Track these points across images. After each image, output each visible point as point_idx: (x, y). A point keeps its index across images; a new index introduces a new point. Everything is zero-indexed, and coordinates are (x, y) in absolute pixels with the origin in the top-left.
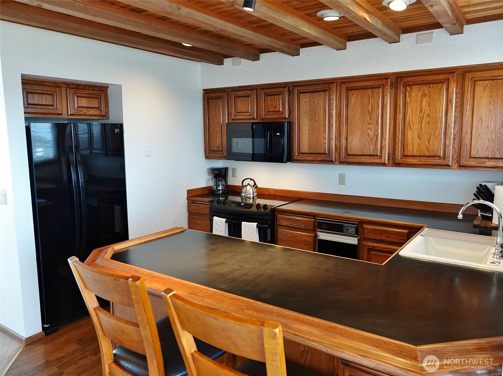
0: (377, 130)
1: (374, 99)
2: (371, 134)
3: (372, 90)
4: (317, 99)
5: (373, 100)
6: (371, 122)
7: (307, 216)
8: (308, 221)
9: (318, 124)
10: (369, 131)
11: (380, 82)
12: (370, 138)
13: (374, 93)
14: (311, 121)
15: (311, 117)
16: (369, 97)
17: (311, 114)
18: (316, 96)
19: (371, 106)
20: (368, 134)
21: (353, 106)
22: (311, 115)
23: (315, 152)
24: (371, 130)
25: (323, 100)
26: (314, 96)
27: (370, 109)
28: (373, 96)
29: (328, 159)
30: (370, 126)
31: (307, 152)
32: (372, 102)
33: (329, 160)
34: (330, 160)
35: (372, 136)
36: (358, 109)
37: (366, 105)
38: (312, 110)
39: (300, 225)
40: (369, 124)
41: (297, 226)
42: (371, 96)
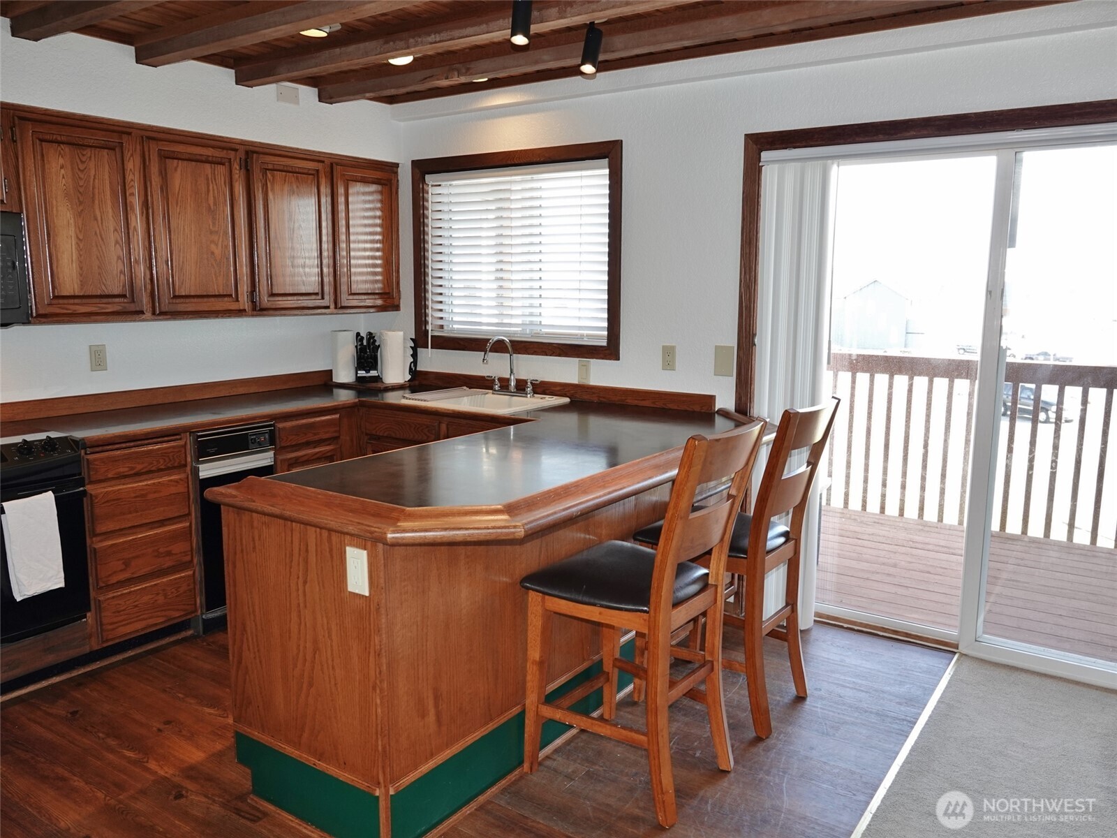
0: (227, 247)
1: (216, 184)
2: (218, 251)
3: (211, 167)
4: (92, 164)
5: (215, 187)
6: (217, 229)
7: (166, 439)
8: (173, 447)
9: (102, 223)
10: (213, 246)
11: (223, 154)
12: (216, 260)
13: (216, 173)
14: (80, 216)
15: (81, 208)
16: (208, 179)
17: (81, 199)
18: (90, 157)
19: (212, 198)
20: (213, 253)
21: (179, 193)
22: (81, 203)
23: (99, 293)
24: (217, 245)
25: (107, 166)
26: (83, 155)
27: (211, 201)
28: (215, 179)
29: (132, 307)
30: (215, 238)
31: (77, 294)
32: (213, 190)
33: (134, 310)
34: (138, 309)
35: (220, 257)
36: (189, 201)
37: (203, 195)
38: (81, 190)
39: (155, 463)
40: (211, 233)
41: (146, 467)
42: (211, 179)
